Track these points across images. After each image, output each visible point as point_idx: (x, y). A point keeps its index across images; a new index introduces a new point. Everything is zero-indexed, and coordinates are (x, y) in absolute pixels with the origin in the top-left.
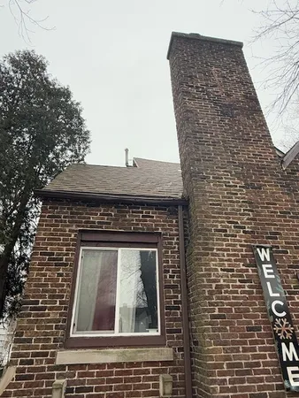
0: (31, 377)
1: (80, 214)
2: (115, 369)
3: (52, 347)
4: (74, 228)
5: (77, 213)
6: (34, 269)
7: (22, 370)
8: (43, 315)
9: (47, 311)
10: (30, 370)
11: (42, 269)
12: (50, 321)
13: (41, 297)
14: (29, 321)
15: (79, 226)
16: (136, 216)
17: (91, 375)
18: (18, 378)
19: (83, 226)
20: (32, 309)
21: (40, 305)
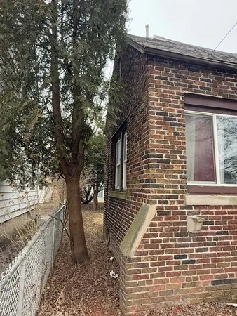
0: (169, 213)
1: (184, 77)
2: (227, 210)
3: (180, 192)
4: (180, 91)
5: (180, 77)
6: (153, 127)
7: (162, 208)
8: (168, 167)
9: (171, 164)
10: (167, 208)
11: (160, 128)
12: (175, 172)
13: (165, 151)
14: (159, 171)
15: (184, 90)
16: (231, 84)
17: (212, 213)
18: (159, 213)
19: (188, 90)
20: (159, 161)
21: (164, 158)
